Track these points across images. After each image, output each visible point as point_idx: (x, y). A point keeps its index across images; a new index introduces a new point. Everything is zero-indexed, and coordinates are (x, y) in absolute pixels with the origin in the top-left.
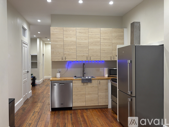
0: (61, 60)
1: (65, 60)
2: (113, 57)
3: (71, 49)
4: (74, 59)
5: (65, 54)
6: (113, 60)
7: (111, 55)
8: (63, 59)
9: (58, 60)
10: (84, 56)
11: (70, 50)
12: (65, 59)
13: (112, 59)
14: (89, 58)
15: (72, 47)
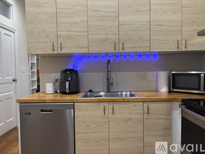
0: (50, 52)
1: (59, 52)
2: (184, 42)
3: (74, 24)
4: (82, 48)
5: (61, 36)
6: (183, 49)
7: (179, 38)
8: (56, 48)
9: (44, 51)
10: (107, 39)
11: (72, 26)
12: (59, 50)
13: (180, 46)
14: (121, 46)
15: (77, 19)
